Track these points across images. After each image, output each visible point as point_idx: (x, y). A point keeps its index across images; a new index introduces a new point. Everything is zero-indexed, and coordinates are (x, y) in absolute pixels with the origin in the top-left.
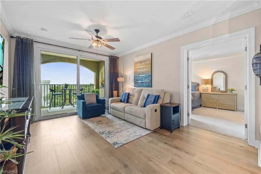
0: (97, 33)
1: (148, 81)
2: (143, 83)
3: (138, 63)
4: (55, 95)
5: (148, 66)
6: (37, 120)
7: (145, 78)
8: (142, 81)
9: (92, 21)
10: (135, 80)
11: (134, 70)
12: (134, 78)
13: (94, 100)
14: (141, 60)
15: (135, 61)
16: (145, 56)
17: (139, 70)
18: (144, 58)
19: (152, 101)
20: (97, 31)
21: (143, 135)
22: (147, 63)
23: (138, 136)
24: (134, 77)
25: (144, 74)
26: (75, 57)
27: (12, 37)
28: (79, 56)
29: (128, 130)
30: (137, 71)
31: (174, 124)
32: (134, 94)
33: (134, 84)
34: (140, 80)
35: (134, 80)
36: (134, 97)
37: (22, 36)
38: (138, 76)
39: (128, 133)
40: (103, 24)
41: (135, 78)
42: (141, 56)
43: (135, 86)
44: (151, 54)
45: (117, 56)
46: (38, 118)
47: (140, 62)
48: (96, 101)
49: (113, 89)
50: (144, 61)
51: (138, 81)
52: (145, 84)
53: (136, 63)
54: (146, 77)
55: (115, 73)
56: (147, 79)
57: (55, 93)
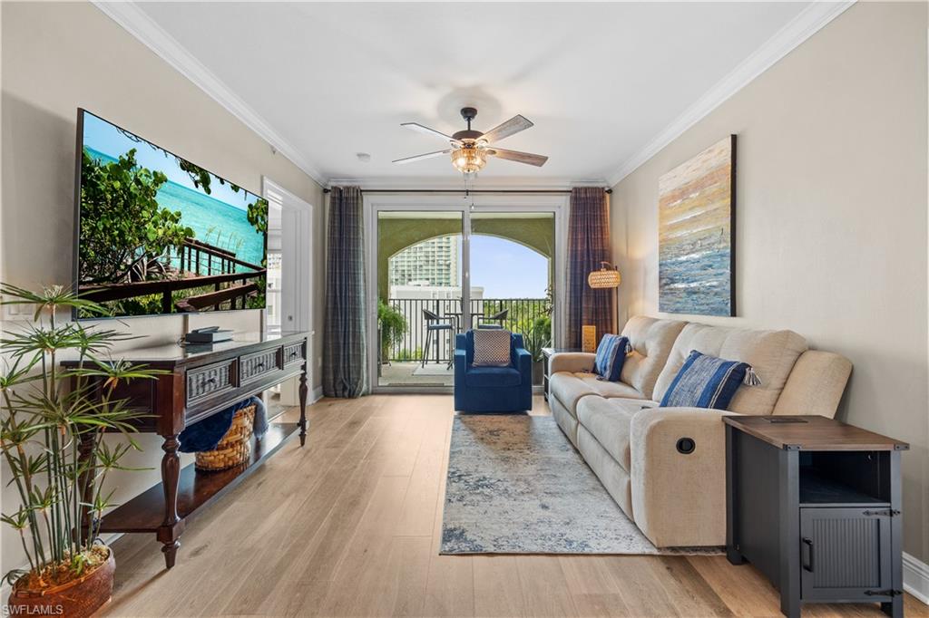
0: (469, 120)
1: (715, 283)
2: (695, 293)
3: (674, 198)
4: (438, 329)
5: (714, 207)
6: (370, 392)
7: (704, 268)
8: (692, 285)
9: (431, 85)
10: (664, 281)
11: (660, 234)
12: (660, 272)
13: (501, 354)
14: (687, 181)
15: (661, 193)
16: (704, 157)
17: (679, 234)
18: (698, 169)
19: (699, 392)
20: (469, 113)
21: (596, 551)
22: (714, 188)
23: (570, 543)
24: (660, 265)
25: (698, 247)
26: (458, 215)
27: (326, 191)
28: (467, 210)
29: (548, 500)
30: (670, 236)
31: (809, 569)
32: (644, 345)
33: (660, 297)
34: (683, 281)
35: (660, 279)
36: (646, 356)
37: (342, 184)
38: (674, 260)
39: (540, 510)
40: (467, 80)
41: (664, 268)
42: (688, 163)
43: (662, 309)
44: (734, 138)
45: (600, 185)
46: (373, 387)
47: (683, 193)
48: (509, 356)
49: (584, 317)
50: (699, 185)
51: (672, 286)
52: (702, 299)
53: (666, 201)
54: (706, 262)
55: (591, 255)
56: (710, 271)
57: (438, 323)
